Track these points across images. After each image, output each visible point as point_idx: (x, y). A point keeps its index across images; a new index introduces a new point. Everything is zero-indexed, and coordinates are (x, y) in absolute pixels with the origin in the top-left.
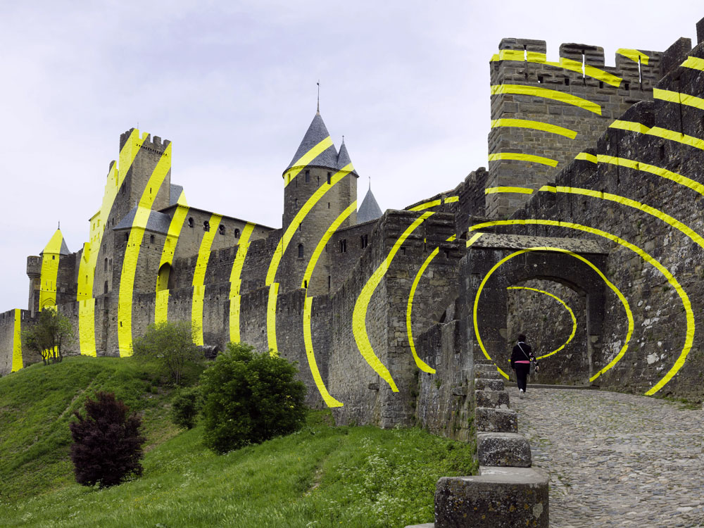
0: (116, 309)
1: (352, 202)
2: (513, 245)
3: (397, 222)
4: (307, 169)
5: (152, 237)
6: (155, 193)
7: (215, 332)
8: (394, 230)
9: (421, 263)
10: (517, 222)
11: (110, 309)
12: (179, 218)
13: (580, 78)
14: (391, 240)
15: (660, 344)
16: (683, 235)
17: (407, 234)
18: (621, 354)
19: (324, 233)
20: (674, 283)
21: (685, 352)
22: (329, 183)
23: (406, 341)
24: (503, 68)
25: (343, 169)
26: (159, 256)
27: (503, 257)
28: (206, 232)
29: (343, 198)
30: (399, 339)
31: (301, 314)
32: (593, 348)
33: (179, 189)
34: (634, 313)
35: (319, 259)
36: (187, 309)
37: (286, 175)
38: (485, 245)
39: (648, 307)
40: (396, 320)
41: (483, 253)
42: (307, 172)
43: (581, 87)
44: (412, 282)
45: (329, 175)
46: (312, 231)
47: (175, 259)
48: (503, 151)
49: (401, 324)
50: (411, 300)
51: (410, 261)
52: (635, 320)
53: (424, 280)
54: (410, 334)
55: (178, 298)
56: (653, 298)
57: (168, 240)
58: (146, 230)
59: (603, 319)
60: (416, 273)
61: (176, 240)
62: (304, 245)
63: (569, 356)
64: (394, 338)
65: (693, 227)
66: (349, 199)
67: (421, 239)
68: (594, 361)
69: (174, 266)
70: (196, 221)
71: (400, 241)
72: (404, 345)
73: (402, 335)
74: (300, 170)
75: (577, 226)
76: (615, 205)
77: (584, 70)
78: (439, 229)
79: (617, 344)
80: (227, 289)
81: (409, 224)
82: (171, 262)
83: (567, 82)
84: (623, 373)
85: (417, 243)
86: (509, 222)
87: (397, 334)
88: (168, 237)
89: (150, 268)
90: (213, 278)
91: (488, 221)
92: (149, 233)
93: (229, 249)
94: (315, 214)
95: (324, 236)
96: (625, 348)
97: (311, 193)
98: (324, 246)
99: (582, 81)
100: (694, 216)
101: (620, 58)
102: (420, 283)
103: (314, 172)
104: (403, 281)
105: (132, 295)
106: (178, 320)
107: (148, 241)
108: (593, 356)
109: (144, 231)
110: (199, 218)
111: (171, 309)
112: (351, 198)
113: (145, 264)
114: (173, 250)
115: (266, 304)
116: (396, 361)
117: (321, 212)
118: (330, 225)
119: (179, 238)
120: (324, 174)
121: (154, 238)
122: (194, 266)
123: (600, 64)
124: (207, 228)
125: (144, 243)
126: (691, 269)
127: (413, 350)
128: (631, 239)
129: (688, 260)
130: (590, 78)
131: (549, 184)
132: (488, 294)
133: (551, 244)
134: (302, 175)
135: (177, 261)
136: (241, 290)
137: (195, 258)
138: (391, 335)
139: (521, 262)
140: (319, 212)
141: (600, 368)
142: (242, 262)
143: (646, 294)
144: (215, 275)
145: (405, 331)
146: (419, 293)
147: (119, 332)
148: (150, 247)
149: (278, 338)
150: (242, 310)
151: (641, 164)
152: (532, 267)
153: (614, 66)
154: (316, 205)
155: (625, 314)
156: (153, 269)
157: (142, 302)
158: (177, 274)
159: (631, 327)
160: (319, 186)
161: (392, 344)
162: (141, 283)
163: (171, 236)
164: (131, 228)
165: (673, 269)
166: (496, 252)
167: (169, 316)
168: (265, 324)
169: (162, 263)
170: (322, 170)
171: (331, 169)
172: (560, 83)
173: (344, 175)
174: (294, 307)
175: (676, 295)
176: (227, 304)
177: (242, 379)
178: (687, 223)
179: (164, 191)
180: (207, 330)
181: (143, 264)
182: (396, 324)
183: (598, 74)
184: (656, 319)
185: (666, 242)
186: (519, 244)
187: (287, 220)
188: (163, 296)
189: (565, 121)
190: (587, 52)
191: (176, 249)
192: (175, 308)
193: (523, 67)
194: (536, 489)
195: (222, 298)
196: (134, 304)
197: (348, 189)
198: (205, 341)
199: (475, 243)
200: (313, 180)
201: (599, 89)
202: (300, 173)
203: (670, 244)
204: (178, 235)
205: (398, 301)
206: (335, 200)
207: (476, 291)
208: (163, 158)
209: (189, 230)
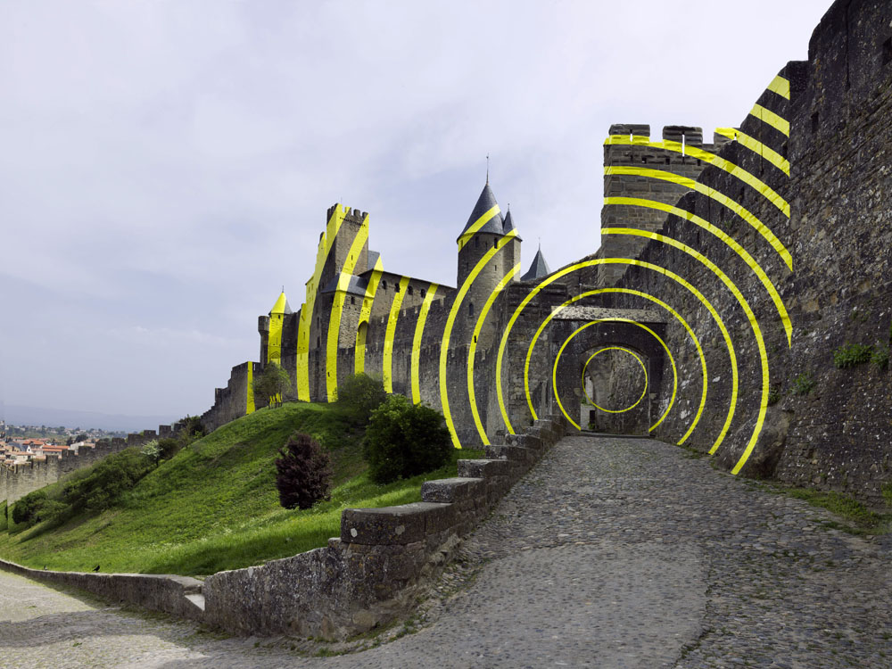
0: (324, 361)
1: (516, 264)
2: (587, 317)
3: (518, 292)
4: (476, 235)
5: (352, 299)
6: (355, 260)
7: (402, 382)
8: (515, 299)
9: (537, 327)
10: (618, 290)
11: (320, 362)
12: (375, 281)
13: (680, 157)
14: (512, 308)
15: (688, 402)
16: (708, 311)
17: (525, 302)
18: (669, 409)
19: (491, 293)
20: (700, 352)
21: (701, 410)
22: (496, 247)
23: (524, 394)
24: (611, 151)
25: (508, 235)
26: (358, 315)
27: (579, 327)
28: (397, 293)
30: (518, 393)
31: (465, 366)
32: (652, 403)
33: (377, 255)
34: (678, 375)
36: (379, 362)
37: (460, 242)
38: (563, 318)
39: (685, 371)
40: (515, 376)
41: (562, 324)
42: (477, 238)
43: (679, 166)
44: (530, 343)
45: (496, 241)
46: (481, 291)
47: (371, 318)
48: (610, 227)
49: (520, 380)
50: (528, 359)
51: (528, 327)
52: (678, 381)
53: (539, 342)
54: (527, 389)
55: (372, 352)
56: (688, 363)
57: (366, 301)
58: (347, 293)
59: (661, 379)
60: (533, 336)
61: (372, 301)
62: (474, 304)
63: (641, 410)
64: (514, 393)
65: (713, 304)
66: (513, 262)
67: (537, 306)
68: (652, 414)
69: (370, 324)
70: (388, 284)
71: (520, 309)
72: (522, 399)
73: (521, 389)
74: (472, 236)
75: (651, 298)
76: (672, 281)
77: (684, 150)
78: (553, 297)
79: (667, 401)
80: (410, 345)
81: (528, 293)
82: (368, 321)
83: (668, 161)
84: (669, 425)
85: (535, 310)
86: (613, 290)
87: (516, 389)
88: (365, 299)
89: (351, 326)
90: (402, 334)
91: (596, 289)
92: (349, 296)
93: (413, 309)
94: (483, 276)
95: (491, 296)
96: (671, 405)
98: (491, 304)
99: (681, 160)
100: (714, 294)
101: (718, 136)
102: (536, 344)
103: (482, 238)
104: (522, 343)
106: (372, 371)
107: (349, 302)
108: (652, 410)
109: (345, 294)
110: (390, 280)
111: (367, 361)
112: (515, 260)
113: (347, 323)
114: (369, 309)
115: (439, 357)
116: (515, 412)
118: (496, 285)
119: (374, 299)
120: (491, 239)
121: (354, 298)
122: (386, 323)
123: (700, 144)
124: (397, 289)
125: (346, 304)
126: (709, 341)
127: (529, 402)
128: (680, 312)
129: (708, 333)
130: (689, 157)
131: (636, 259)
132: (566, 358)
133: (620, 315)
134: (472, 241)
135: (372, 320)
136: (422, 345)
137: (387, 317)
138: (512, 390)
139: (593, 331)
140: (487, 274)
141: (656, 420)
142: (425, 320)
143: (686, 359)
144: (403, 331)
145: (523, 387)
146: (535, 354)
147: (327, 381)
148: (351, 308)
149: (448, 388)
150: (421, 363)
151: (687, 247)
152: (602, 335)
153: (713, 143)
154: (484, 268)
155: (673, 376)
156: (353, 327)
158: (373, 330)
159: (675, 388)
160: (487, 250)
161: (512, 398)
162: (344, 339)
163: (368, 297)
164: (335, 291)
165: (701, 338)
166: (573, 323)
167: (366, 367)
168: (437, 375)
169: (361, 321)
170: (490, 236)
171: (497, 235)
172: (662, 163)
173: (509, 239)
174: (460, 361)
175: (700, 361)
176: (409, 358)
177: (397, 426)
178: (709, 300)
179: (364, 257)
180: (395, 380)
182: (515, 380)
183: (696, 153)
184: (688, 381)
185: (698, 317)
186: (592, 316)
187: (461, 282)
188: (360, 350)
189: (666, 198)
190: (686, 132)
191: (372, 309)
192: (370, 360)
193: (628, 149)
194: (399, 517)
195: (406, 351)
197: (512, 252)
198: (394, 390)
199: (557, 315)
200: (482, 245)
201: (696, 166)
202: (472, 239)
203: (700, 319)
204: (374, 297)
205: (517, 360)
206: (502, 263)
207: (556, 357)
208: (361, 228)
209: (383, 291)
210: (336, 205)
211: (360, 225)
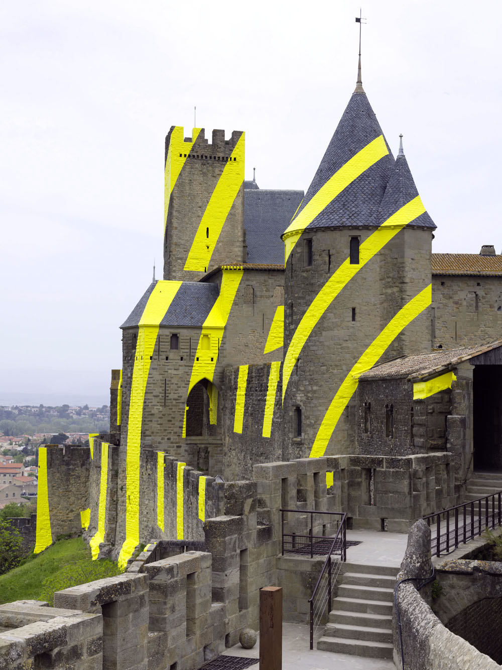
0: (124, 471)
1: (411, 297)
4: (307, 236)
5: (175, 337)
6: (217, 235)
11: (120, 471)
19: (342, 380)
22: (355, 260)
25: (385, 224)
26: (187, 369)
29: (389, 291)
35: (331, 440)
36: (174, 504)
42: (310, 242)
45: (355, 244)
46: (315, 376)
47: (220, 370)
55: (169, 476)
57: (206, 336)
58: (161, 326)
61: (220, 334)
62: (303, 408)
66: (402, 291)
69: (217, 382)
70: (258, 290)
74: (296, 239)
82: (210, 377)
88: (204, 332)
89: (171, 396)
92: (168, 332)
94: (322, 339)
95: (342, 388)
97: (313, 290)
98: (341, 410)
103: (321, 241)
105: (139, 449)
106: (170, 519)
107: (166, 346)
109: (157, 330)
110: (264, 284)
112: (408, 287)
113: (161, 390)
114: (214, 353)
117: (336, 332)
118: (355, 359)
119: (225, 328)
120: (342, 241)
121: (177, 337)
125: (158, 351)
134: (299, 250)
135: (223, 373)
140: (330, 333)
147: (127, 514)
148: (171, 356)
154: (323, 318)
156: (176, 396)
157: (149, 467)
158: (224, 397)
160: (330, 271)
162: (154, 426)
163: (210, 328)
164: (137, 327)
169: (194, 380)
170: (337, 234)
171: (356, 228)
173: (392, 234)
179: (233, 227)
181: (158, 390)
191: (221, 350)
192: (168, 494)
196: (142, 466)
197: (399, 267)
200: (320, 259)
202: (298, 245)
204: (224, 325)
206: (372, 297)
208: (228, 166)
209: (246, 309)
210: (172, 128)
211: (225, 160)
